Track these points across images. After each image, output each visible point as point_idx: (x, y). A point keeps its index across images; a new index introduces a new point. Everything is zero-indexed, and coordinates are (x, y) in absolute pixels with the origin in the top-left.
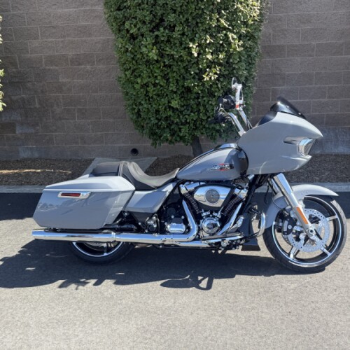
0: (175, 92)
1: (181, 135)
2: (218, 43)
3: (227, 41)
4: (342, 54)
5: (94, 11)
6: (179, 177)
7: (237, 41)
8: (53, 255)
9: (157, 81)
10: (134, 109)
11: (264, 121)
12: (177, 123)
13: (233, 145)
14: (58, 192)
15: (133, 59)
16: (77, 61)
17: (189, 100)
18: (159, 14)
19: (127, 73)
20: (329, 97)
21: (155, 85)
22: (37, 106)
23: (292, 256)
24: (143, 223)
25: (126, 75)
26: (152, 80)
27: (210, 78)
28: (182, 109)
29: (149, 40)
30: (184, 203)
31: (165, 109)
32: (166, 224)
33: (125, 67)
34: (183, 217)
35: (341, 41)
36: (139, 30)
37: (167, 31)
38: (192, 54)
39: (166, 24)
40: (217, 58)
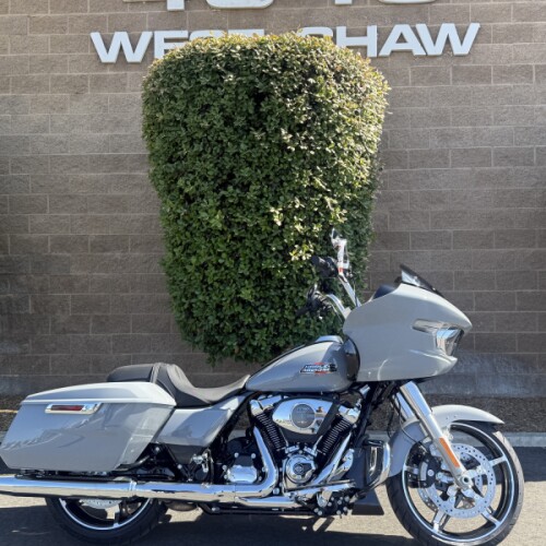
1: (255, 344)
2: (312, 210)
3: (324, 209)
4: (491, 247)
5: (134, 177)
6: (249, 387)
7: (338, 210)
8: (24, 531)
9: (221, 261)
10: (184, 304)
11: (380, 293)
12: (248, 326)
13: (335, 338)
14: (46, 405)
15: (186, 229)
16: (102, 245)
17: (268, 289)
18: (228, 167)
19: (175, 250)
20: (478, 309)
21: (217, 266)
22: (31, 311)
23: (436, 527)
24: (185, 465)
25: (174, 253)
26: (214, 259)
27: (301, 258)
28: (258, 303)
29: (212, 202)
30: (256, 432)
31: (231, 303)
32: (224, 467)
33: (173, 241)
34: (253, 456)
35: (490, 229)
36: (197, 189)
37: (238, 191)
38: (274, 223)
39: (237, 181)
40: (310, 231)
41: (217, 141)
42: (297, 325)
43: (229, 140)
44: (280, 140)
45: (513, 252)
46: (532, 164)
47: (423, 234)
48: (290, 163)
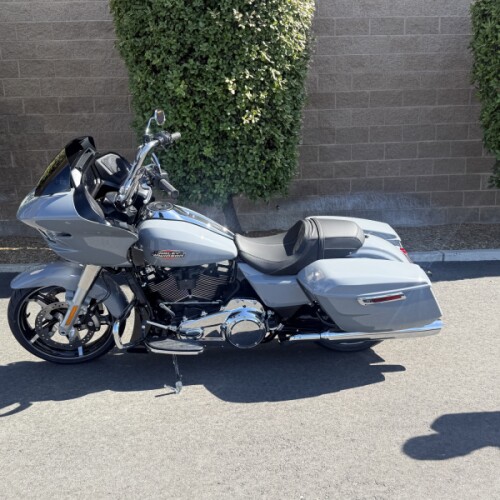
0: (208, 138)
1: (215, 191)
2: (259, 80)
3: (269, 78)
4: (400, 105)
5: (94, 43)
7: (280, 79)
9: (185, 124)
12: (209, 177)
15: (154, 96)
16: (71, 106)
17: (225, 148)
18: (189, 43)
19: (145, 114)
20: (387, 157)
21: (183, 128)
25: (144, 117)
26: (179, 122)
27: (251, 121)
28: (216, 159)
29: (175, 73)
31: (195, 159)
33: (143, 106)
35: (400, 89)
36: (163, 61)
37: (198, 63)
38: (228, 91)
39: (196, 54)
40: (258, 98)
41: (179, 19)
42: (248, 176)
43: (190, 19)
44: (233, 19)
45: (417, 110)
46: (436, 32)
47: (347, 94)
48: (241, 39)
